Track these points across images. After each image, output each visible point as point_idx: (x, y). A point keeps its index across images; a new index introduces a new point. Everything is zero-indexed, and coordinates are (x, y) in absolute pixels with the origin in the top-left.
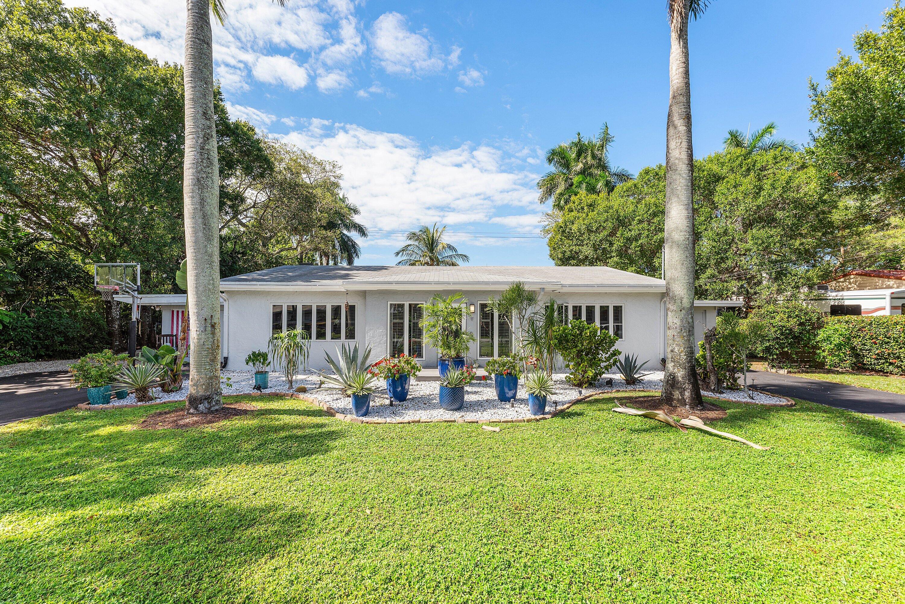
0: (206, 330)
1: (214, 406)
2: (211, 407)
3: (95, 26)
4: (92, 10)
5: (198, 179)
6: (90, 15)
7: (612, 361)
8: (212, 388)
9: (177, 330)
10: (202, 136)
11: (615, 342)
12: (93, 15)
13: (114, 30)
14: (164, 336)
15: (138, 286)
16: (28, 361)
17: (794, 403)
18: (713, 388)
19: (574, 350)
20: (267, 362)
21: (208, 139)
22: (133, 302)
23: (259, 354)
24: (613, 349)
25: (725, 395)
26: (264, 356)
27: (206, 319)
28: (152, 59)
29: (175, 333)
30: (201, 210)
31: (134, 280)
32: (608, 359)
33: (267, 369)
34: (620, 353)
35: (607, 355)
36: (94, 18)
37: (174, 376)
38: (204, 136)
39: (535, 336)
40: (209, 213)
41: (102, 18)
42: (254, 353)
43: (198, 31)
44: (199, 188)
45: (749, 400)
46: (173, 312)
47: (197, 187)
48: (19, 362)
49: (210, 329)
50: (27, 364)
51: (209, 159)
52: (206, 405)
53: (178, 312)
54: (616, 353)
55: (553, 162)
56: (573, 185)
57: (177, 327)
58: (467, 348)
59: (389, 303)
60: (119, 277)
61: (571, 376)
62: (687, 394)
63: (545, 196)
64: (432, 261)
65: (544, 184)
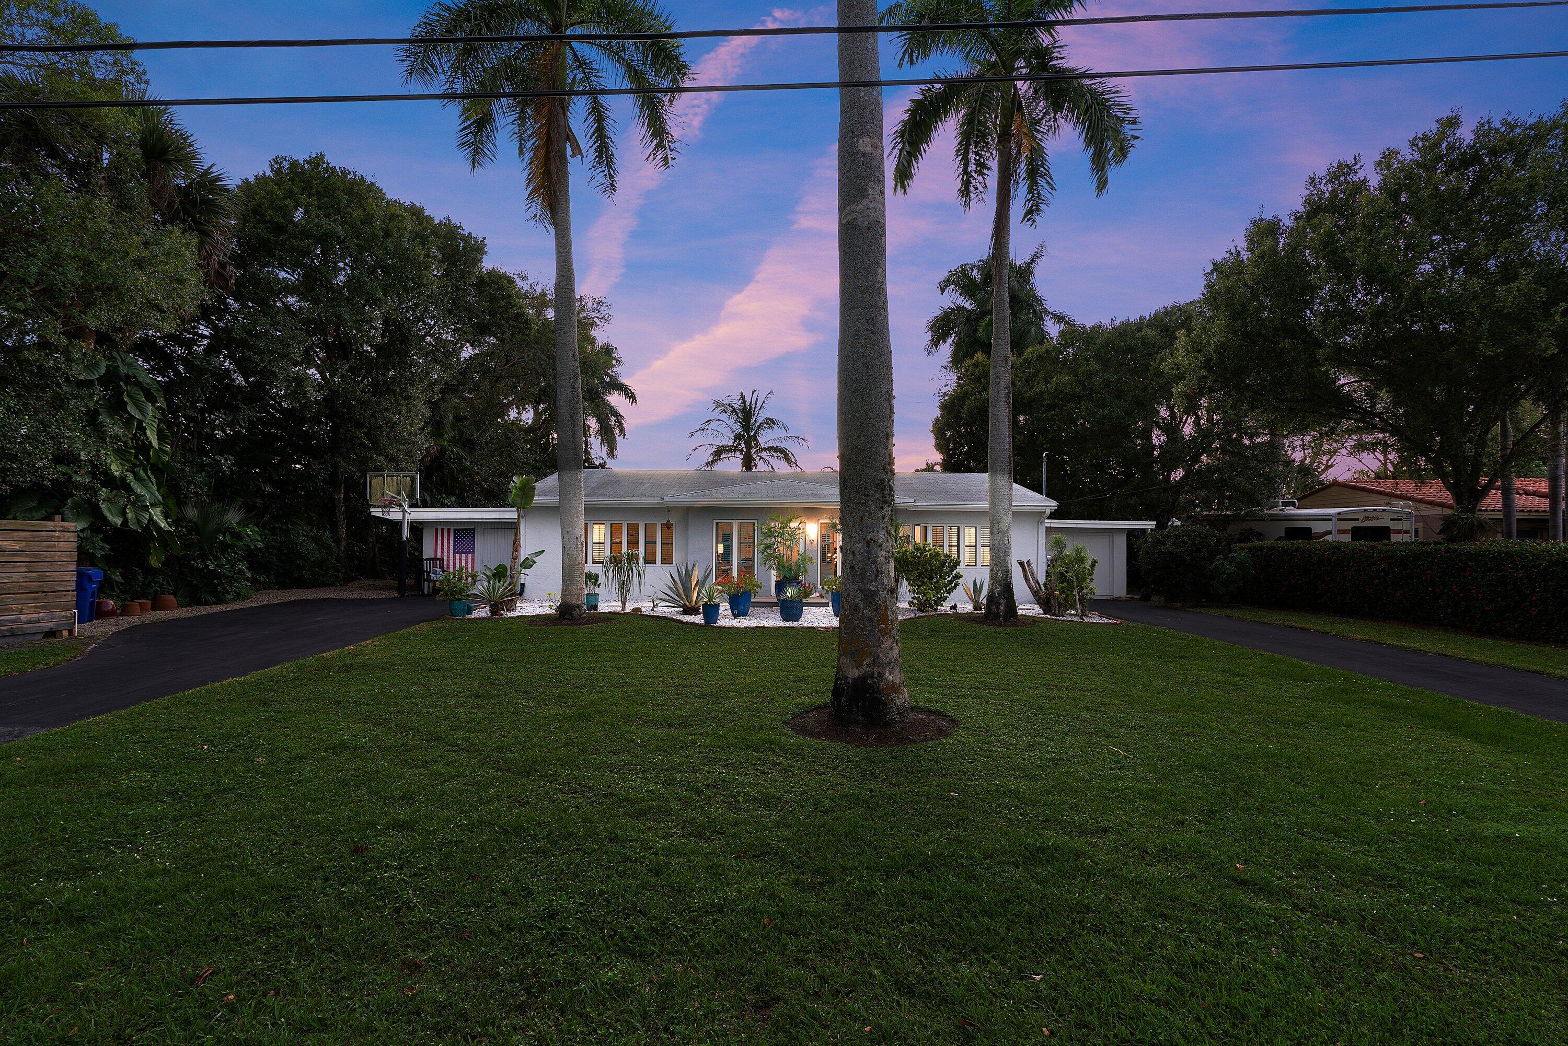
7: (953, 585)
9: (442, 553)
11: (957, 566)
14: (427, 559)
18: (1053, 611)
20: (597, 584)
22: (404, 517)
24: (955, 572)
26: (596, 577)
27: (577, 538)
29: (439, 557)
31: (412, 492)
32: (950, 582)
33: (597, 590)
34: (961, 576)
35: (948, 579)
45: (1077, 619)
46: (437, 529)
52: (578, 612)
53: (443, 530)
54: (958, 576)
55: (947, 290)
56: (976, 330)
57: (442, 549)
58: (806, 571)
59: (715, 521)
60: (395, 489)
61: (915, 601)
62: (1002, 608)
63: (935, 343)
64: (749, 447)
65: (934, 325)
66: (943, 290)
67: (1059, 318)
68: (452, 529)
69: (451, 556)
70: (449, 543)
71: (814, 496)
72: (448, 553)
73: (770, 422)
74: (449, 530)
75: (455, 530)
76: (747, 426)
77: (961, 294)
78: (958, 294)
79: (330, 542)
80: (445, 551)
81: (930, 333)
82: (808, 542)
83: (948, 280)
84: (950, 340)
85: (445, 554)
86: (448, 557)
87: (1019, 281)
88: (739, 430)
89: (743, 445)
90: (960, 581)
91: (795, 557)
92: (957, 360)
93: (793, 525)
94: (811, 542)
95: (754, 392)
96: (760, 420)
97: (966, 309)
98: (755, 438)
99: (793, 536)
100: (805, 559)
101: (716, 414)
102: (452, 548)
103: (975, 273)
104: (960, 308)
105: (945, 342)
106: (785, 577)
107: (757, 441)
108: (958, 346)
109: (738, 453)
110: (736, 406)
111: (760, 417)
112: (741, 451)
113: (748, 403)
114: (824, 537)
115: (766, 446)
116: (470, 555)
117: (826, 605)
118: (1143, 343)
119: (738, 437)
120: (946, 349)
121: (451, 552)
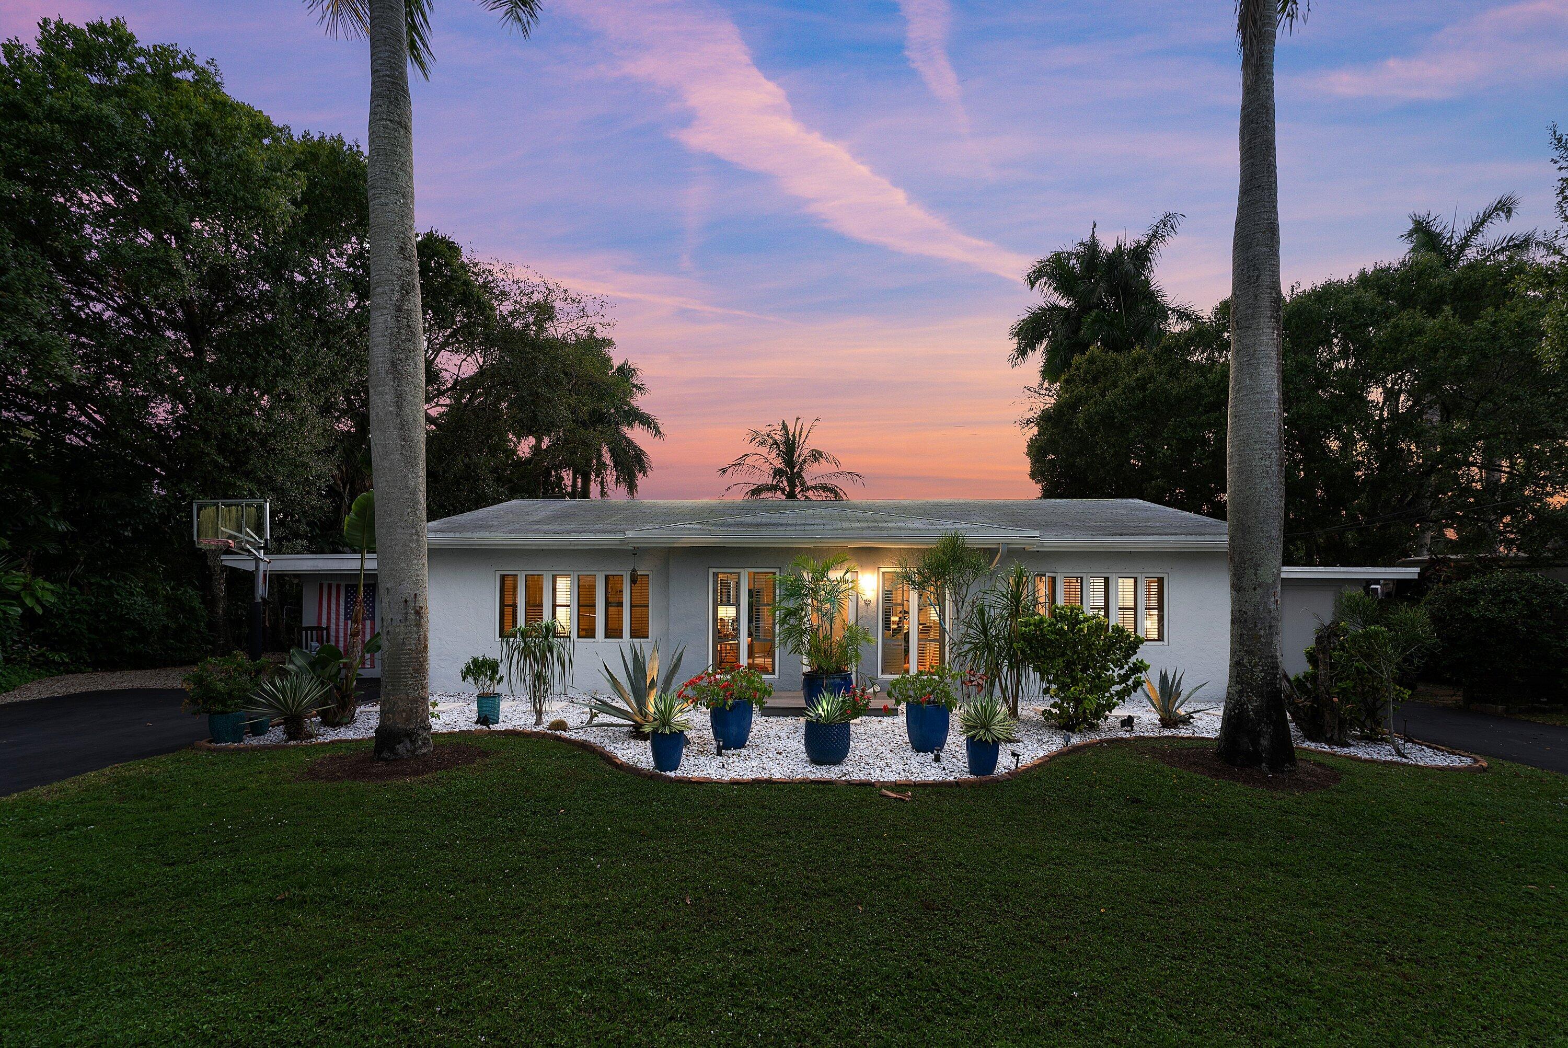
0: (406, 619)
1: (420, 747)
2: (416, 749)
3: (188, 75)
4: (183, 48)
5: (393, 362)
6: (180, 56)
7: (1130, 682)
8: (417, 718)
9: (329, 619)
10: (397, 288)
11: (1138, 647)
12: (185, 56)
13: (218, 79)
14: (307, 629)
15: (266, 540)
16: (81, 672)
17: (1485, 764)
18: (1328, 736)
19: (1061, 660)
20: (498, 677)
21: (407, 293)
22: (257, 567)
23: (485, 662)
24: (1133, 659)
25: (1352, 749)
26: (493, 667)
27: (406, 601)
28: (281, 126)
29: (324, 625)
30: (398, 415)
31: (259, 529)
32: (1124, 678)
33: (498, 689)
34: (1146, 668)
35: (1122, 672)
36: (187, 64)
37: (343, 698)
38: (402, 288)
39: (986, 636)
40: (410, 420)
41: (200, 62)
42: (475, 661)
43: (392, 107)
44: (394, 378)
45: (1397, 759)
46: (321, 586)
47: (391, 376)
48: (68, 672)
49: (413, 617)
50: (80, 675)
51: (409, 326)
52: (409, 745)
53: (330, 586)
54: (1139, 668)
55: (1037, 284)
56: (1079, 329)
57: (329, 613)
58: (857, 656)
59: (711, 571)
60: (233, 524)
61: (1054, 711)
62: (1265, 742)
63: (1022, 352)
64: (792, 485)
65: (1021, 329)
66: (1032, 284)
67: (1183, 315)
68: (343, 584)
69: (342, 624)
70: (338, 605)
71: (870, 528)
72: (337, 619)
73: (816, 455)
74: (338, 586)
75: (347, 586)
76: (790, 463)
77: (1055, 289)
78: (1051, 288)
79: (197, 604)
80: (333, 616)
81: (1016, 340)
82: (861, 603)
83: (1040, 270)
84: (1041, 348)
85: (333, 621)
86: (337, 625)
87: (1134, 264)
88: (778, 463)
89: (785, 483)
90: (1143, 676)
91: (838, 635)
92: (1050, 372)
93: (834, 575)
94: (867, 603)
95: (798, 419)
96: (806, 452)
97: (1062, 308)
98: (799, 474)
99: (833, 594)
100: (855, 636)
101: (753, 448)
102: (342, 611)
103: (1073, 262)
104: (1054, 308)
105: (1033, 349)
106: (820, 667)
107: (802, 478)
108: (1051, 354)
109: (779, 493)
110: (777, 437)
111: (804, 450)
112: (783, 491)
113: (791, 433)
114: (887, 596)
115: (813, 483)
116: (368, 622)
117: (892, 712)
118: (1356, 309)
119: (778, 472)
120: (1037, 358)
121: (342, 617)
